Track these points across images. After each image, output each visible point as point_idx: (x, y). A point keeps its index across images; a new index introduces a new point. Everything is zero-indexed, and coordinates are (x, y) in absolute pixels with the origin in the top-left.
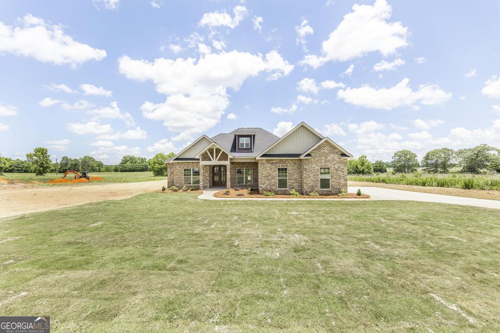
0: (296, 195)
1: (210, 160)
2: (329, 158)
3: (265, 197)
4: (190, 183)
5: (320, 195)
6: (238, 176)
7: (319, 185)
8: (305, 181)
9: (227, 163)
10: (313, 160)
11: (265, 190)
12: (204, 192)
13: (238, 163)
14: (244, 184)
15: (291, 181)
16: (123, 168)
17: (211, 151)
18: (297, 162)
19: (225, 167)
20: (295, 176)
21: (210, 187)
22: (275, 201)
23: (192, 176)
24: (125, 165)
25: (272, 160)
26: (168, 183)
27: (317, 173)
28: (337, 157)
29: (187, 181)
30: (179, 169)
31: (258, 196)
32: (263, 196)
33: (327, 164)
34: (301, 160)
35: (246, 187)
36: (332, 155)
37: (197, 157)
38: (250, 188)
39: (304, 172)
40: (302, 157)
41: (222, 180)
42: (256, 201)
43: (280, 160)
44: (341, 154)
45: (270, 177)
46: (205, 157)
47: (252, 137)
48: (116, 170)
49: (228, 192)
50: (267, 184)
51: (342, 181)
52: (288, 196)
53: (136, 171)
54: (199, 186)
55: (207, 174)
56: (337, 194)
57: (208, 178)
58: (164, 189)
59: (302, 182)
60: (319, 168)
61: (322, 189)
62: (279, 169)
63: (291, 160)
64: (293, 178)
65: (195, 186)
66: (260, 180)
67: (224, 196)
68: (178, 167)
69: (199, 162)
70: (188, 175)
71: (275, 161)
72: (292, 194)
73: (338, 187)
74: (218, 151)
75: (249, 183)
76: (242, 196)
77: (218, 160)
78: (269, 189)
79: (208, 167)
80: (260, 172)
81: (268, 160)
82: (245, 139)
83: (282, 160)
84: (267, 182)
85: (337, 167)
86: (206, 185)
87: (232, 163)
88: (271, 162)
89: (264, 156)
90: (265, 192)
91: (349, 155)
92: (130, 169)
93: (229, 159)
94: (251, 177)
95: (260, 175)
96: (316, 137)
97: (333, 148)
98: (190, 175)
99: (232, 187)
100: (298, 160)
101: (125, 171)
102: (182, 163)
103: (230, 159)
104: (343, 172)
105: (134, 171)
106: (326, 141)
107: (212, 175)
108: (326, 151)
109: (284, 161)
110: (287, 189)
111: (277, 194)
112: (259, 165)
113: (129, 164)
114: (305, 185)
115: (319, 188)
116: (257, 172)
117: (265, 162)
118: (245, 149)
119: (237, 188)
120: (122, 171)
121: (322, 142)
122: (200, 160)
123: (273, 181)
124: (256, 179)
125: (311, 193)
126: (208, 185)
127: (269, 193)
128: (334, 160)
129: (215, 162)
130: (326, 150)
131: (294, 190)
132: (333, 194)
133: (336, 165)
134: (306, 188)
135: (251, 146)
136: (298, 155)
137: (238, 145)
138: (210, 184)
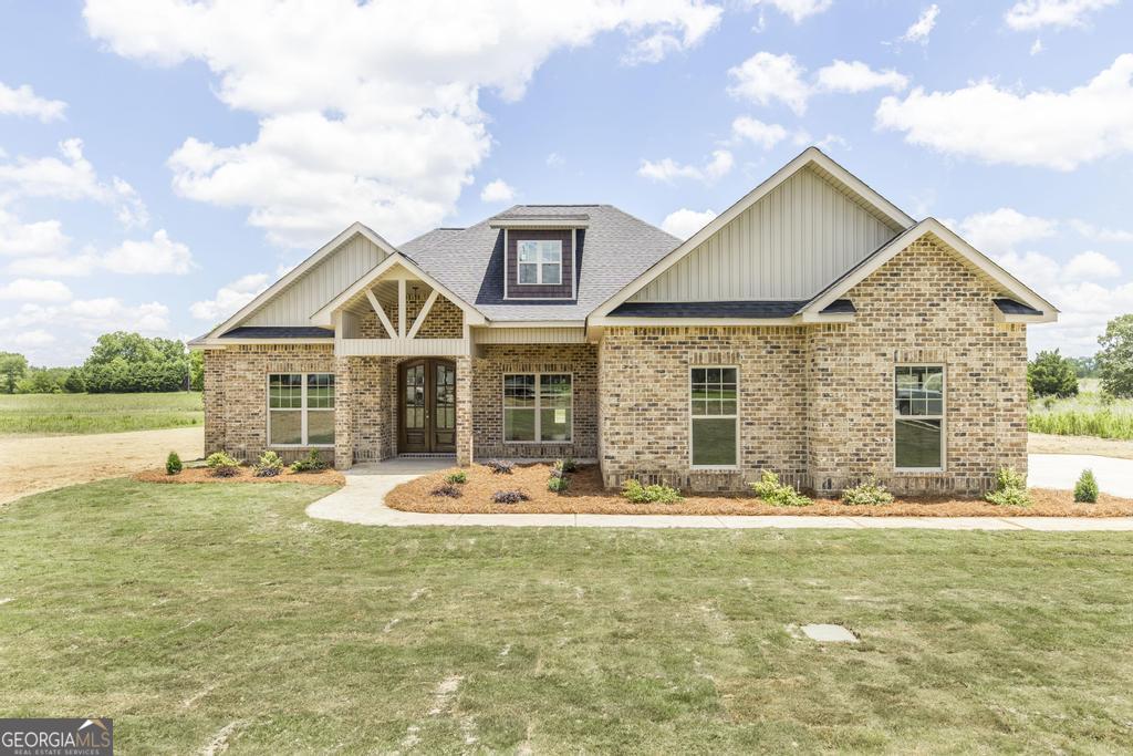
0: (784, 500)
1: (383, 334)
2: (940, 320)
3: (632, 507)
4: (299, 441)
5: (899, 497)
6: (509, 405)
7: (890, 450)
8: (823, 429)
9: (459, 348)
10: (860, 329)
11: (631, 475)
12: (352, 478)
13: (511, 351)
14: (538, 439)
15: (754, 431)
16: (98, 380)
17: (386, 291)
18: (782, 340)
19: (449, 364)
20: (772, 407)
21: (387, 456)
22: (687, 534)
23: (304, 408)
24: (107, 366)
25: (663, 330)
26: (208, 435)
27: (880, 395)
28: (975, 316)
29: (284, 428)
30: (249, 376)
31: (597, 501)
32: (623, 504)
33: (928, 347)
34: (801, 329)
35: (543, 455)
36: (953, 307)
37: (323, 321)
38: (560, 463)
39: (821, 389)
40: (810, 316)
41: (440, 424)
42: (585, 533)
43: (701, 329)
44: (996, 302)
45: (653, 414)
46: (360, 321)
47: (572, 238)
48: (72, 387)
49: (460, 480)
50: (640, 444)
51: (1002, 432)
52: (741, 504)
53: (147, 390)
54: (333, 451)
55: (372, 400)
56: (976, 496)
57: (376, 416)
58: (174, 466)
59: (809, 434)
60: (889, 368)
61: (905, 470)
62: (698, 375)
63: (756, 330)
64: (762, 414)
65: (316, 454)
66: (605, 427)
67: (434, 501)
68: (241, 366)
69: (333, 346)
70: (285, 403)
71: (682, 337)
72: (759, 495)
73: (981, 459)
74: (418, 292)
75: (560, 439)
76: (521, 505)
77: (420, 335)
78: (648, 467)
79: (375, 368)
80: (605, 385)
81: (645, 331)
82: (540, 244)
83: (713, 330)
84: (639, 434)
85: (976, 366)
86: (365, 445)
87: (483, 350)
88: (662, 338)
89: (625, 309)
90: (632, 485)
91: (1037, 306)
92: (125, 383)
93: (466, 332)
94: (568, 415)
95: (606, 400)
96: (873, 223)
97: (958, 270)
98: (297, 403)
99: (479, 456)
100: (788, 329)
101: (106, 389)
102: (263, 350)
103: (474, 329)
104: (1005, 387)
105: (137, 388)
106: (926, 240)
107: (394, 404)
108: (925, 288)
109: (720, 333)
110: (732, 467)
111: (686, 492)
112: (604, 355)
113: (120, 361)
114: (821, 448)
115: (887, 466)
116: (594, 391)
117: (629, 337)
118: (543, 290)
119: (502, 463)
120: (92, 391)
121: (905, 242)
122: (339, 333)
123: (670, 429)
124: (588, 424)
125: (857, 492)
126: (378, 446)
127: (651, 490)
128: (961, 328)
129: (403, 344)
130: (925, 281)
131: (772, 476)
132: (958, 496)
133: (974, 353)
134: (827, 465)
135: (567, 278)
136: (791, 308)
137: (513, 273)
138: (386, 443)
